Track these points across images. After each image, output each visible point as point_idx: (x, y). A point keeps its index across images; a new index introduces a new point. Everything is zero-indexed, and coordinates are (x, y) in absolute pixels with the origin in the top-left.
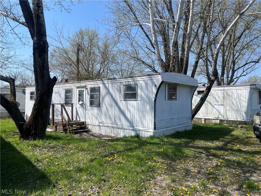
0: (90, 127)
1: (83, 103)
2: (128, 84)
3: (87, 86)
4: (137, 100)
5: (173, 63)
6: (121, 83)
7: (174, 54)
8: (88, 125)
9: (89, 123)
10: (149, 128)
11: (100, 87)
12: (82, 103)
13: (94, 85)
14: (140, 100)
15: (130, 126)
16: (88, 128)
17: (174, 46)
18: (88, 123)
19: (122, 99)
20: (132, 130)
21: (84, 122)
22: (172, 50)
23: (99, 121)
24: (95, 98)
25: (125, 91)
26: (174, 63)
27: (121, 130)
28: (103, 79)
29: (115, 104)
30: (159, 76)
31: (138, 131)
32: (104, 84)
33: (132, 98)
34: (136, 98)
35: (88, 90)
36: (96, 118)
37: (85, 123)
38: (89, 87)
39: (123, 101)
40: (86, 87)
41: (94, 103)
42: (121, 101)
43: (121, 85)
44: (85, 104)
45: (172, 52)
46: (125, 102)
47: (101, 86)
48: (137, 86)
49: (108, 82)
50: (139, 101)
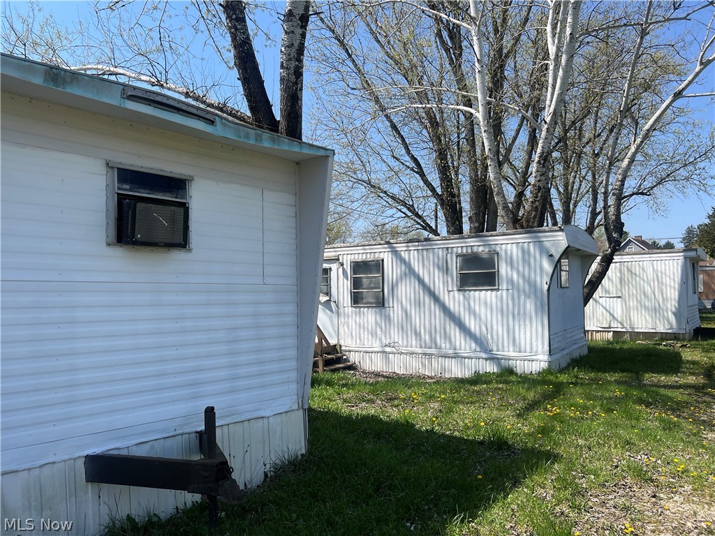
0: (354, 358)
1: (330, 300)
2: (465, 251)
3: (343, 258)
4: (498, 290)
6: (450, 249)
7: (539, 181)
8: (350, 351)
9: (350, 349)
10: (536, 352)
11: (383, 260)
12: (328, 298)
13: (364, 255)
14: (508, 290)
15: (478, 349)
16: (347, 360)
17: (542, 162)
18: (347, 348)
19: (453, 288)
20: (486, 359)
21: (335, 345)
22: (537, 171)
23: (381, 342)
24: (364, 286)
25: (461, 269)
27: (447, 359)
28: (392, 241)
29: (432, 298)
30: (561, 233)
31: (503, 361)
32: (395, 253)
33: (483, 285)
34: (494, 285)
35: (345, 267)
36: (374, 334)
37: (338, 347)
38: (347, 260)
39: (456, 293)
40: (338, 260)
41: (362, 298)
42: (449, 291)
43: (449, 255)
44: (335, 302)
45: (535, 177)
46: (461, 293)
47: (387, 257)
48: (498, 256)
49: (408, 247)
50: (505, 293)
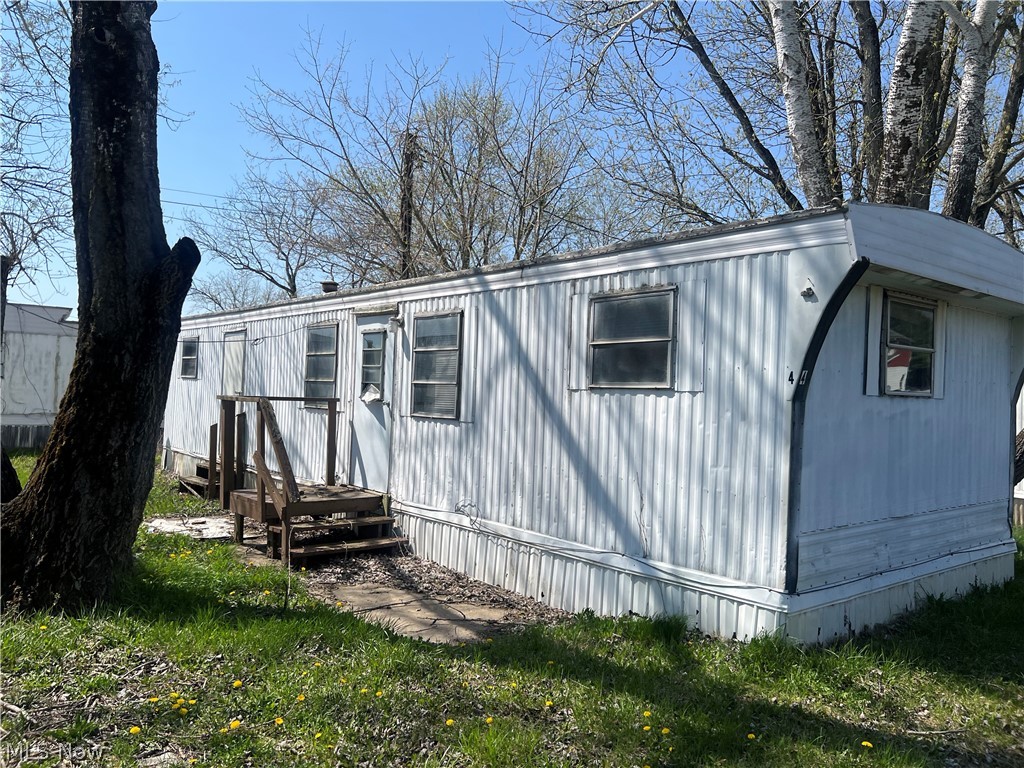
0: (410, 529)
1: (380, 401)
2: (617, 286)
3: (404, 311)
4: (670, 392)
5: (896, 177)
6: (578, 284)
7: (904, 123)
8: (402, 513)
9: (404, 508)
10: (753, 578)
11: (462, 314)
12: (378, 396)
13: (441, 301)
14: (693, 393)
15: (620, 548)
16: (399, 534)
17: (911, 70)
18: (399, 507)
19: (578, 383)
20: (635, 578)
21: (382, 497)
22: (899, 97)
23: (451, 501)
24: (438, 372)
25: (597, 334)
26: (904, 177)
27: (569, 564)
28: (483, 268)
29: (540, 402)
31: (670, 588)
32: (485, 294)
33: (638, 378)
34: (662, 379)
35: (406, 329)
37: (385, 501)
38: (409, 314)
39: (585, 394)
40: (397, 313)
41: (431, 402)
42: (571, 391)
43: (576, 298)
44: (388, 405)
45: (894, 113)
46: (595, 397)
47: (469, 305)
48: (675, 298)
50: (686, 397)
